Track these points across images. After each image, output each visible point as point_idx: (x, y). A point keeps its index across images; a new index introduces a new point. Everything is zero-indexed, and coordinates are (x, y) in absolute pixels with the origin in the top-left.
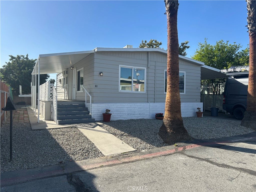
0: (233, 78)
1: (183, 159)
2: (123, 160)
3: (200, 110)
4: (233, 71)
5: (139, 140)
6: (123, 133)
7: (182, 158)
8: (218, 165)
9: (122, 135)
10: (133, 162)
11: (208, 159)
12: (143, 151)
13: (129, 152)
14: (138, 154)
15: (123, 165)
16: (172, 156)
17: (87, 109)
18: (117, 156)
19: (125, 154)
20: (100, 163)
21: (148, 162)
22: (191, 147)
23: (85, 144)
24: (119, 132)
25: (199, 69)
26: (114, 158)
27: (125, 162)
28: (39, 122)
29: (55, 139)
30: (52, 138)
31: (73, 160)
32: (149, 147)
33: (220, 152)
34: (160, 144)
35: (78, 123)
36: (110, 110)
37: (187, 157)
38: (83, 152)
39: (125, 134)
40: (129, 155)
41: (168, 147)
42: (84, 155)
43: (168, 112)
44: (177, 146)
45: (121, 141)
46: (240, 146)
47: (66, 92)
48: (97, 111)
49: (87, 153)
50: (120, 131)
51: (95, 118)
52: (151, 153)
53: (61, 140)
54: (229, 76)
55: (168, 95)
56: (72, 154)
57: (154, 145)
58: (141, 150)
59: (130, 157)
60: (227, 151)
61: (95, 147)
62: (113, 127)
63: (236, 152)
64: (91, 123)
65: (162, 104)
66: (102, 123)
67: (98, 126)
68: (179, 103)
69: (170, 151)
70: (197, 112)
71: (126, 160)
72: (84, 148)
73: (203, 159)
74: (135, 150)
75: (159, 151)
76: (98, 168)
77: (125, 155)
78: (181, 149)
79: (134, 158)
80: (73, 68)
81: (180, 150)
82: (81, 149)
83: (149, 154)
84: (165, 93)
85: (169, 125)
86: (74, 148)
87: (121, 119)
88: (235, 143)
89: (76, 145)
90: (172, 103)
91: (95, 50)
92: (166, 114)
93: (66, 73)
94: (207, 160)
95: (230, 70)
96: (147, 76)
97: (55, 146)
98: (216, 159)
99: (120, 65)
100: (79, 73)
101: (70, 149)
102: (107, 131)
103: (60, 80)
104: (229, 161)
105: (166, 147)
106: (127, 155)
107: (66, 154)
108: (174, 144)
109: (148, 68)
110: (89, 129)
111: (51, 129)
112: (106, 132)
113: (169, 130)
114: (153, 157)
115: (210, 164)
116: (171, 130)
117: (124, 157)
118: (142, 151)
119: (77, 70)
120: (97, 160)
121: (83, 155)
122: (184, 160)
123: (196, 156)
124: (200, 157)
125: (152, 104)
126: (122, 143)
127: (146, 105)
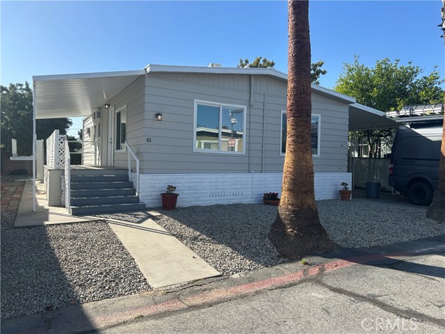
0: (409, 126)
1: (321, 296)
2: (189, 301)
3: (347, 187)
4: (408, 114)
5: (229, 250)
6: (198, 233)
7: (317, 294)
8: (398, 312)
9: (195, 239)
10: (210, 305)
11: (374, 296)
12: (236, 276)
13: (205, 279)
14: (224, 283)
15: (188, 315)
16: (297, 288)
17: (131, 185)
18: (177, 289)
19: (196, 283)
20: (138, 308)
21: (244, 307)
22: (337, 268)
23: (115, 259)
24: (189, 232)
25: (346, 109)
26: (169, 295)
27: (194, 306)
28: (34, 210)
29: (54, 250)
30: (48, 246)
31: (78, 301)
32: (249, 266)
33: (398, 279)
34: (272, 258)
35: (110, 212)
36: (175, 188)
37: (328, 291)
38: (106, 281)
39: (201, 237)
40: (204, 287)
41: (287, 266)
42: (107, 288)
43: (288, 192)
44: (306, 263)
45: (192, 253)
46: (434, 264)
47: (98, 152)
48: (151, 189)
49: (114, 281)
50: (191, 230)
51: (145, 202)
52: (252, 281)
53: (64, 252)
54: (401, 124)
55: (288, 158)
56: (80, 286)
57: (259, 262)
58: (231, 273)
59: (205, 292)
60: (410, 275)
61: (135, 267)
62: (180, 221)
63: (430, 278)
64: (138, 213)
65: (276, 175)
66: (159, 212)
67: (150, 220)
68: (311, 175)
69: (292, 275)
70: (340, 191)
71: (198, 300)
72: (110, 270)
73: (363, 297)
74: (218, 273)
75: (268, 275)
76: (132, 321)
77: (196, 286)
78: (314, 271)
79: (214, 295)
80: (109, 106)
81: (312, 274)
82: (102, 274)
83: (247, 283)
84: (281, 154)
85: (290, 220)
86: (88, 271)
87: (197, 203)
88: (423, 257)
89: (95, 262)
90: (297, 174)
91: (146, 69)
92: (284, 197)
93: (98, 117)
94: (373, 300)
95: (402, 112)
96: (249, 122)
97: (47, 266)
98: (392, 296)
99: (195, 100)
100: (119, 115)
101: (79, 272)
102: (165, 230)
103: (89, 130)
104: (420, 303)
105: (283, 265)
106: (199, 288)
107: (66, 286)
108: (301, 259)
109: (250, 106)
110: (131, 226)
111: (53, 225)
112: (163, 233)
113: (289, 230)
114: (257, 293)
115: (380, 311)
116: (294, 229)
117: (193, 293)
118: (233, 276)
119: (115, 110)
120: (134, 299)
121: (105, 287)
122: (322, 299)
123: (349, 290)
124: (357, 292)
125: (257, 176)
126: (194, 257)
127: (246, 177)
